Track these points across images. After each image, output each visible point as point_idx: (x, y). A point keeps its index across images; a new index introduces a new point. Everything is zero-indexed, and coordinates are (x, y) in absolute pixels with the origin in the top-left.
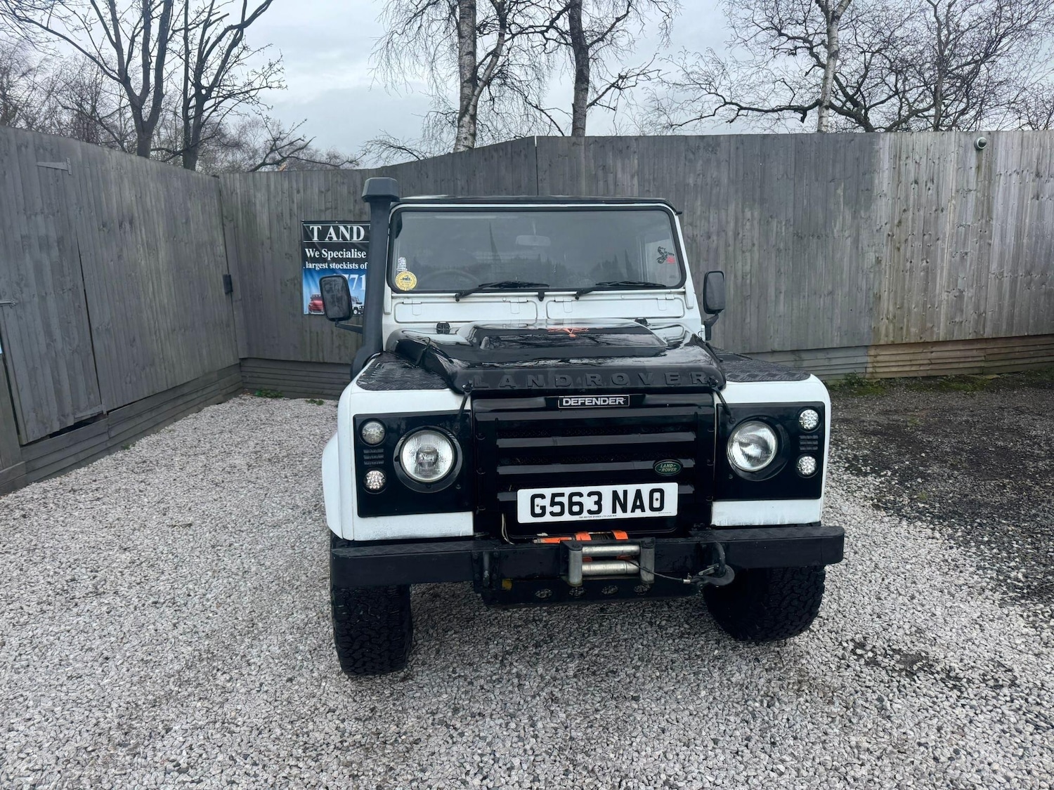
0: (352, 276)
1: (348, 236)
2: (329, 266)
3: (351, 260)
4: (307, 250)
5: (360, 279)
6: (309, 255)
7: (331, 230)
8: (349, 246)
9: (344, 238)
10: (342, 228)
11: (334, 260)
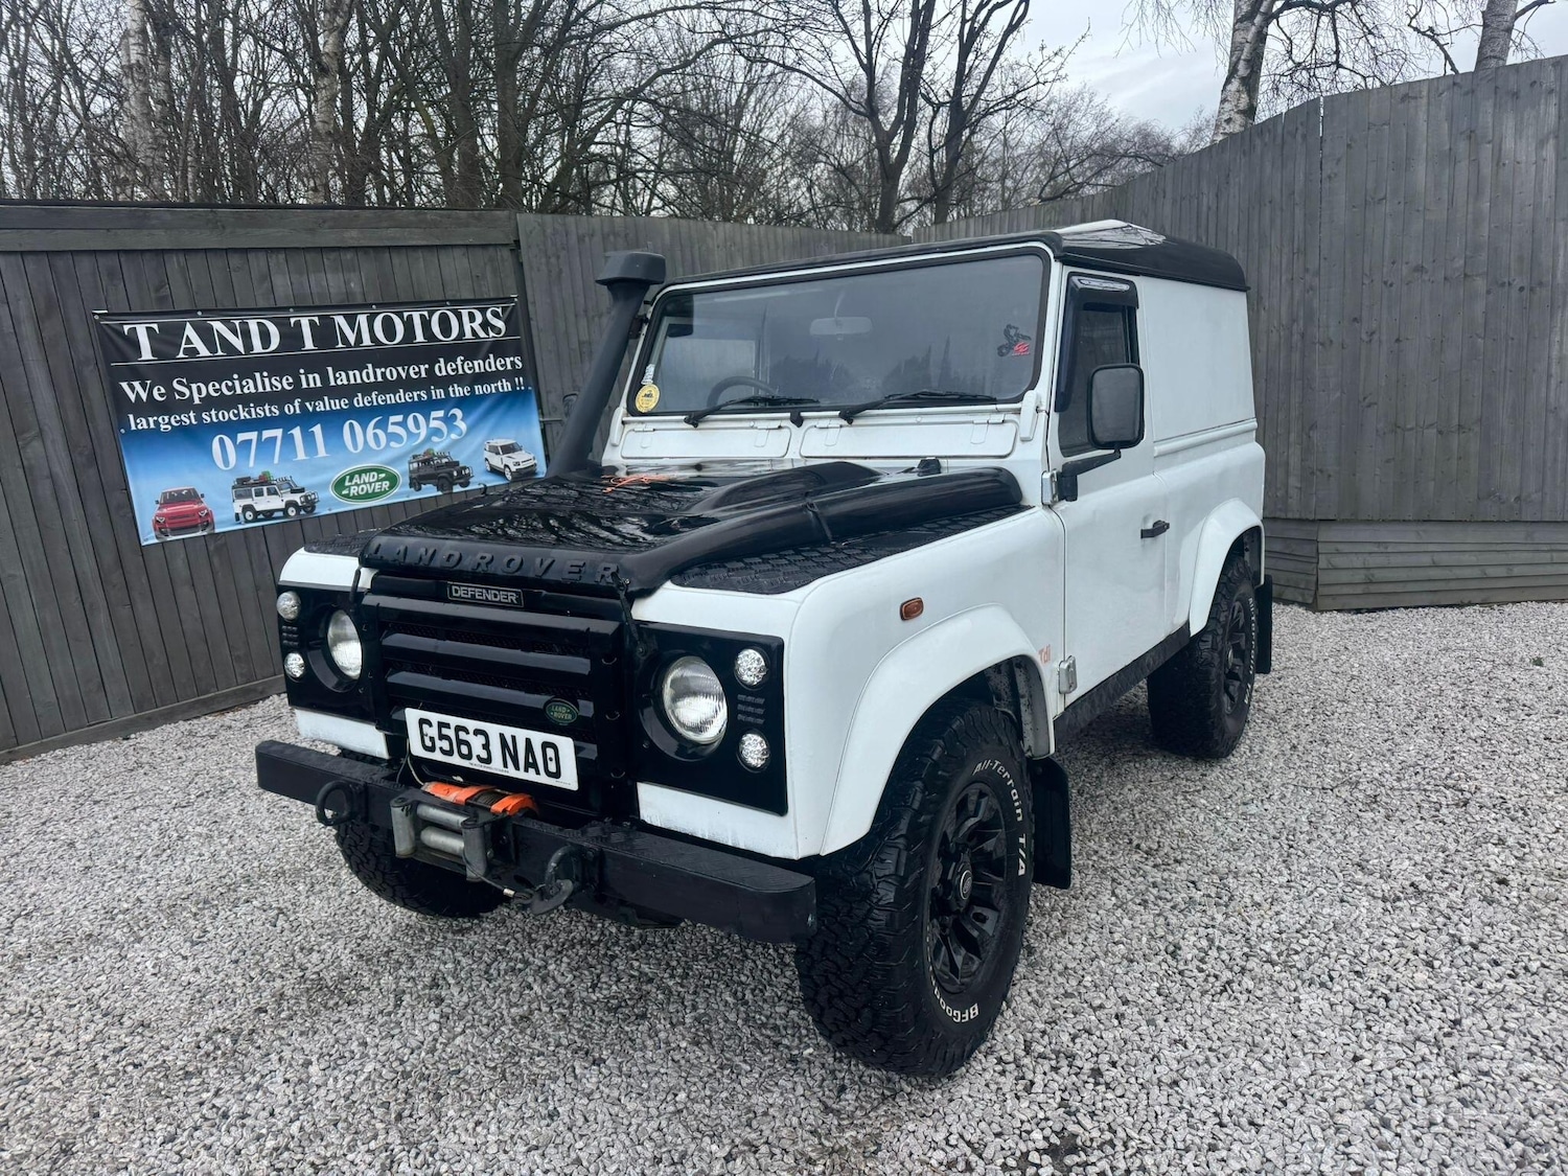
0: (267, 434)
1: (238, 343)
2: (199, 418)
3: (260, 399)
4: (124, 385)
5: (288, 439)
6: (132, 397)
7: (189, 331)
8: (248, 366)
9: (227, 346)
10: (218, 326)
11: (209, 403)
